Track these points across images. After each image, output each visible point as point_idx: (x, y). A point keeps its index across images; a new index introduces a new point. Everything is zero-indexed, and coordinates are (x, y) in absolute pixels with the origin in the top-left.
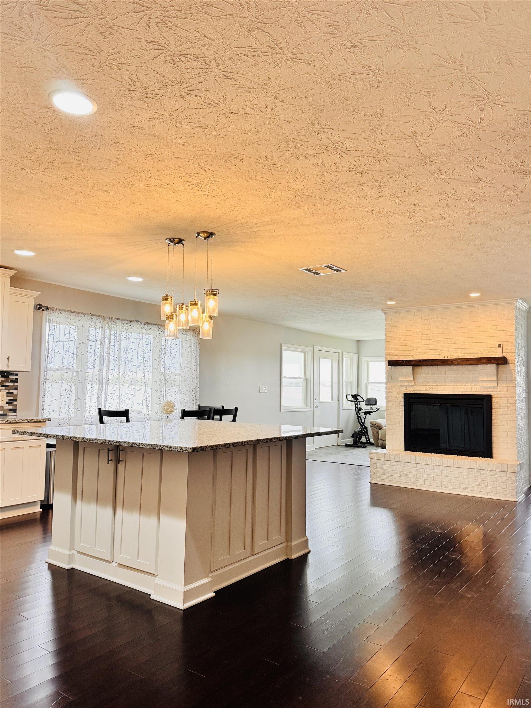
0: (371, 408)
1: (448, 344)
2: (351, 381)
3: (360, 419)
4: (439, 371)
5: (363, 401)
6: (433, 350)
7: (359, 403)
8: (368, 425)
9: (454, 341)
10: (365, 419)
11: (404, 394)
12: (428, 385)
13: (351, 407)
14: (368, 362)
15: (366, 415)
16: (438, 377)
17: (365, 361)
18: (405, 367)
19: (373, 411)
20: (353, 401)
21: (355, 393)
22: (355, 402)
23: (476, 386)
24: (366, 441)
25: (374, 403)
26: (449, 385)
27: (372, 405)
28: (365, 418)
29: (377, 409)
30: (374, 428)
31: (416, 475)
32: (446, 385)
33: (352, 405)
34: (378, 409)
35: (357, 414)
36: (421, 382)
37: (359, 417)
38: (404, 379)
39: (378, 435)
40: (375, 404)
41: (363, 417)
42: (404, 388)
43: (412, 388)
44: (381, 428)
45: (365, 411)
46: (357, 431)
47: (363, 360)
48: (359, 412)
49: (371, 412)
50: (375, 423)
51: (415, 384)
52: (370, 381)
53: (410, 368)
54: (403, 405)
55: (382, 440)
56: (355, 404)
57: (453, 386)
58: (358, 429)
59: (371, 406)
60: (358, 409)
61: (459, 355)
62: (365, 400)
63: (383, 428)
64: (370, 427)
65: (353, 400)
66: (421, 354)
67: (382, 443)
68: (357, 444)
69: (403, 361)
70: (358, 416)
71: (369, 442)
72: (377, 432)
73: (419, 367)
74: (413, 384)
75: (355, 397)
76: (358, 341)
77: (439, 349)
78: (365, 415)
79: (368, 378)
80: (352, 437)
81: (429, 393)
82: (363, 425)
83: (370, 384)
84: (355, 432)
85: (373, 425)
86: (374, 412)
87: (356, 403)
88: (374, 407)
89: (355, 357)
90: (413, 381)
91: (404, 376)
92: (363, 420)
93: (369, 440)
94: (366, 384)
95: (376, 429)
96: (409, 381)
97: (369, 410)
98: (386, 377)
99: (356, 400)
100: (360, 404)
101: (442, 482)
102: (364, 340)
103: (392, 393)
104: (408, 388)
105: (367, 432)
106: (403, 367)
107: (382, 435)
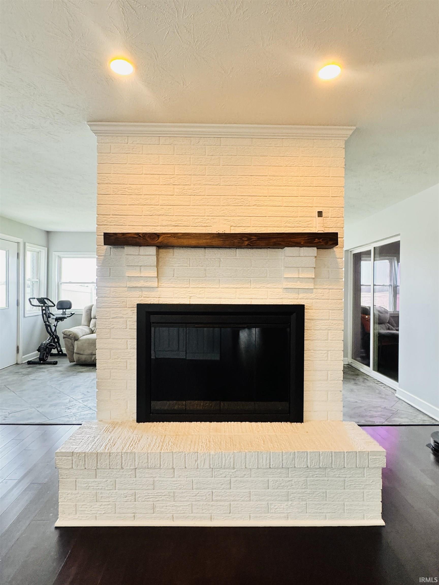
0: (64, 313)
1: (226, 207)
2: (38, 280)
3: (49, 328)
4: (207, 259)
5: (53, 305)
6: (196, 217)
7: (48, 308)
8: (61, 336)
9: (237, 201)
10: (55, 326)
11: (138, 305)
12: (186, 288)
13: (37, 312)
14: (60, 257)
15: (58, 322)
16: (205, 270)
17: (57, 257)
18: (142, 249)
19: (66, 316)
20: (39, 306)
21: (43, 296)
22: (42, 307)
23: (275, 288)
24: (57, 352)
25: (68, 307)
26: (226, 286)
27: (66, 309)
28: (57, 325)
29: (71, 313)
30: (69, 340)
31: (172, 494)
32: (221, 286)
33: (38, 311)
34: (74, 314)
35: (45, 322)
36: (172, 280)
37: (48, 326)
38: (138, 275)
39: (74, 347)
40: (70, 308)
41: (53, 324)
42: (137, 293)
43: (153, 294)
44: (77, 338)
45: (56, 318)
46: (45, 344)
47: (54, 255)
48: (47, 320)
49: (65, 318)
50: (69, 334)
51: (160, 284)
52: (63, 280)
53: (152, 250)
54: (136, 327)
55: (78, 354)
56: (43, 310)
57: (234, 288)
58: (47, 340)
59: (64, 310)
60: (46, 315)
61: (245, 228)
62: (56, 304)
63: (80, 339)
64: (62, 338)
65: (38, 304)
66: (173, 223)
67: (79, 358)
68: (44, 360)
69: (138, 234)
70: (46, 325)
71: (61, 353)
72: (72, 343)
73: (168, 250)
74: (155, 284)
75: (42, 301)
76: (48, 233)
77: (208, 215)
78: (56, 322)
79: (60, 277)
80: (39, 350)
81: (188, 303)
82: (54, 334)
83: (63, 284)
84: (42, 344)
85: (67, 336)
86: (68, 317)
87: (44, 308)
88: (68, 311)
89: (44, 251)
90: (157, 279)
91: (138, 268)
92: (53, 328)
93: (61, 351)
94: (58, 283)
95: (70, 341)
96: (149, 279)
97: (62, 316)
98: (97, 269)
99: (44, 305)
100: (49, 310)
101: (232, 503)
102: (56, 232)
103: (110, 304)
104: (146, 293)
105: (58, 342)
106: (137, 248)
107: (78, 348)
